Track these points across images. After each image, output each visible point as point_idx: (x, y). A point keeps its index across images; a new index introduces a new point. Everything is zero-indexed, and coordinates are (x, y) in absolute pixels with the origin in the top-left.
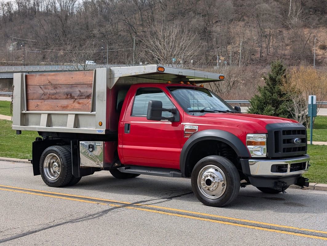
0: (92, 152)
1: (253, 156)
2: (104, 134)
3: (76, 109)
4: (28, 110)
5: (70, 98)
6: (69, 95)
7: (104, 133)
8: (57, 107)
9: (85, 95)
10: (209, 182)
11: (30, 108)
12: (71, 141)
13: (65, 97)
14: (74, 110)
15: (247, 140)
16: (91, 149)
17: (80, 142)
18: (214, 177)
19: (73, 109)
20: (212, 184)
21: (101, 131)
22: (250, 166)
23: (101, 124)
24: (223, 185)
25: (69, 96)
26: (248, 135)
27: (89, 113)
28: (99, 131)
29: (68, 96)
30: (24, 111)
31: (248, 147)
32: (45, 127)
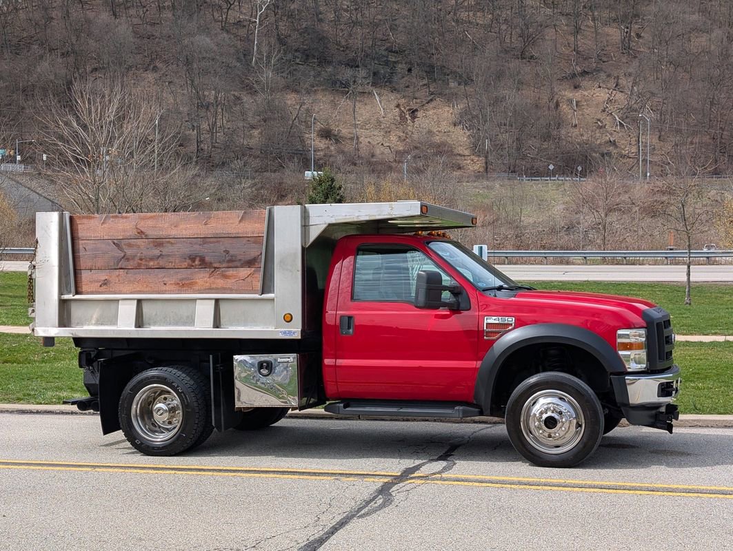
0: (268, 375)
1: (629, 370)
2: (300, 337)
3: (217, 289)
4: (77, 293)
5: (200, 265)
6: (198, 259)
7: (298, 336)
8: (165, 284)
9: (240, 260)
10: (551, 423)
11: (84, 288)
12: (211, 356)
13: (186, 263)
14: (213, 291)
15: (619, 340)
16: (265, 372)
17: (236, 357)
18: (560, 413)
19: (210, 290)
20: (559, 425)
21: (290, 332)
22: (628, 387)
23: (289, 319)
24: (579, 425)
25: (197, 262)
26: (620, 332)
27: (257, 296)
28: (285, 333)
29: (194, 262)
30: (69, 292)
31: (621, 353)
32: (133, 328)
